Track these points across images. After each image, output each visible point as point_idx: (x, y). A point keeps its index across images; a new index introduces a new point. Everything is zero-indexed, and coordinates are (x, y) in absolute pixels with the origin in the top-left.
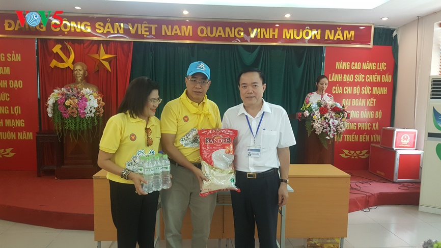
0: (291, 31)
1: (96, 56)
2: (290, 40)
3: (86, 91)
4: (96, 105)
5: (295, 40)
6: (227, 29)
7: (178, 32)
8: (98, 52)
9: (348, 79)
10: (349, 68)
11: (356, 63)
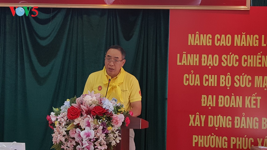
9: (209, 63)
10: (210, 44)
11: (223, 36)
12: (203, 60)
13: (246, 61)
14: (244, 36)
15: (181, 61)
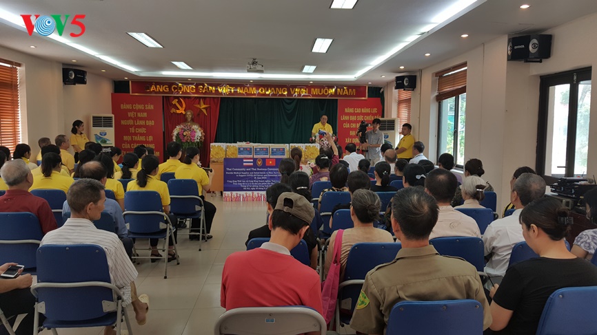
0: (316, 89)
1: (198, 106)
2: (315, 96)
3: (195, 127)
4: (200, 135)
5: (318, 95)
6: (277, 89)
7: (247, 91)
8: (199, 103)
9: (353, 119)
10: (353, 112)
11: (358, 109)
12: (350, 118)
14: (365, 109)
15: (342, 119)
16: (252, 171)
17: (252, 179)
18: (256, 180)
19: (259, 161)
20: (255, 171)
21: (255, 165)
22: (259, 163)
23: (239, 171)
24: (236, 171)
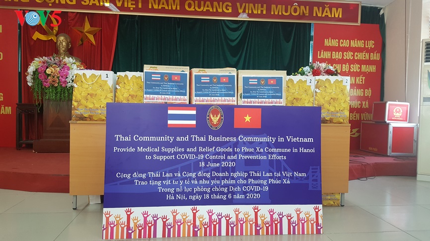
0: (279, 6)
2: (278, 17)
5: (283, 17)
6: (215, 3)
7: (165, 5)
8: (82, 25)
9: (336, 57)
10: (337, 45)
11: (345, 40)
12: (333, 55)
13: (357, 56)
14: (356, 41)
15: (320, 56)
16: (191, 144)
17: (195, 166)
18: (207, 169)
19: (215, 113)
20: (204, 144)
21: (202, 127)
22: (215, 119)
23: (153, 144)
24: (145, 144)
